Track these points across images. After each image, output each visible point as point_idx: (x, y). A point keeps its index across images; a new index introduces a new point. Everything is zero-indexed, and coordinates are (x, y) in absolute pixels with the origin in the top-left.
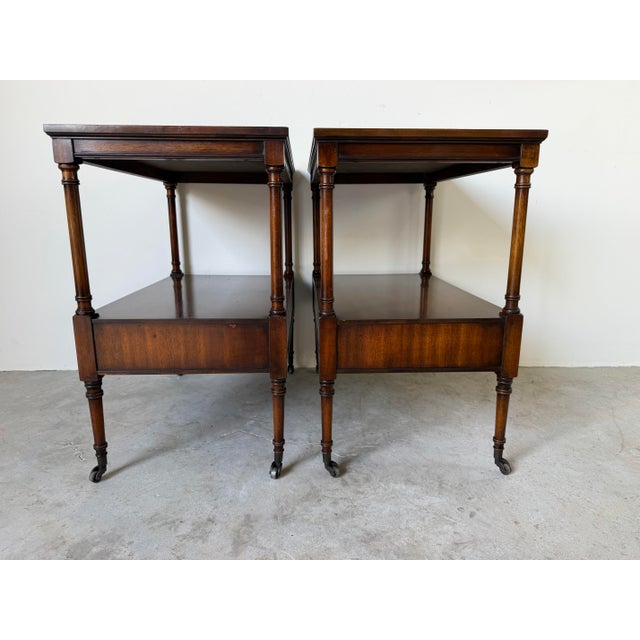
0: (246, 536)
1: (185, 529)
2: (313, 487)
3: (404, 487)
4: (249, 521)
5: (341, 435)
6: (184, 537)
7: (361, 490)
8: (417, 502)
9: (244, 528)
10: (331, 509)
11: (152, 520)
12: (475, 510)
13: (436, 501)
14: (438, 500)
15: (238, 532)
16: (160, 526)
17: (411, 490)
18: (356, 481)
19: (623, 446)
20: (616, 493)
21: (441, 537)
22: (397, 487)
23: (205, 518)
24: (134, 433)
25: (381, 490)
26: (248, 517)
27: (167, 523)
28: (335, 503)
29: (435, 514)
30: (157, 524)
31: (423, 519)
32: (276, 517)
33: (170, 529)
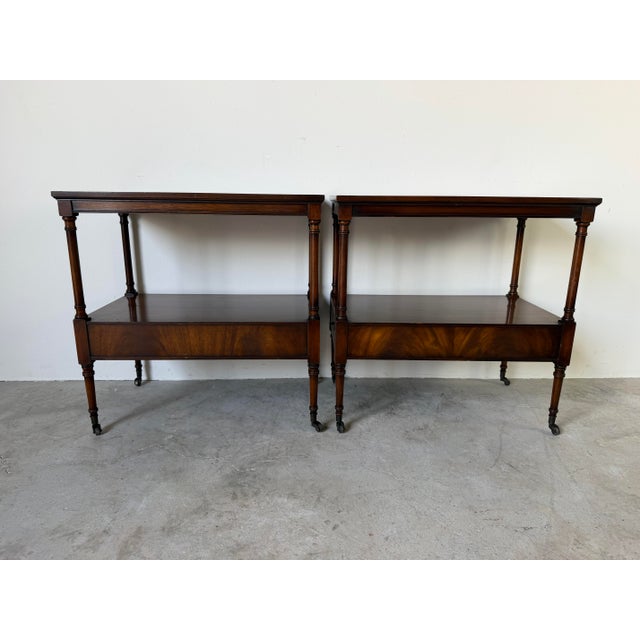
0: (132, 546)
1: (81, 540)
2: (205, 501)
3: (286, 500)
4: (139, 533)
5: (248, 450)
6: (79, 547)
7: (246, 504)
8: (292, 515)
9: (133, 539)
10: (213, 521)
11: (55, 531)
12: (339, 523)
13: (308, 514)
14: (311, 513)
15: (127, 542)
16: (59, 538)
17: (290, 504)
18: (245, 495)
19: (497, 460)
20: (470, 508)
21: (301, 548)
22: (280, 500)
23: (102, 530)
24: (61, 446)
25: (265, 504)
26: (140, 528)
27: (66, 535)
28: (220, 516)
29: (303, 526)
30: (58, 535)
31: (291, 531)
32: (163, 529)
33: (68, 540)
